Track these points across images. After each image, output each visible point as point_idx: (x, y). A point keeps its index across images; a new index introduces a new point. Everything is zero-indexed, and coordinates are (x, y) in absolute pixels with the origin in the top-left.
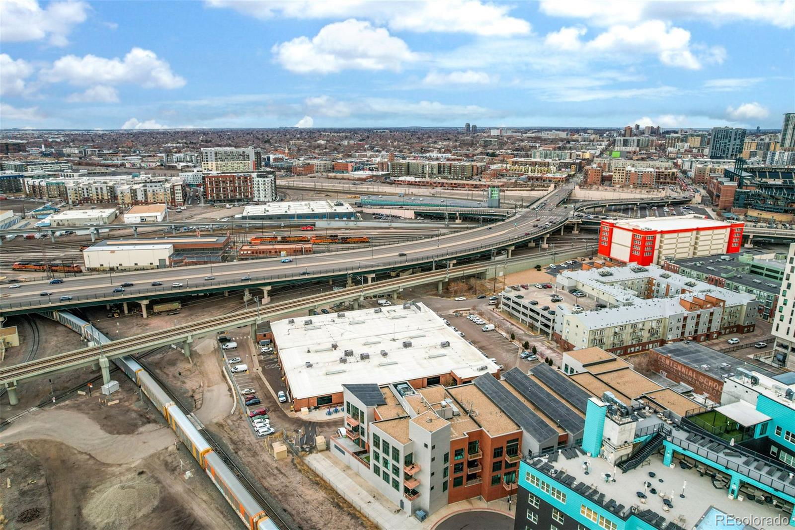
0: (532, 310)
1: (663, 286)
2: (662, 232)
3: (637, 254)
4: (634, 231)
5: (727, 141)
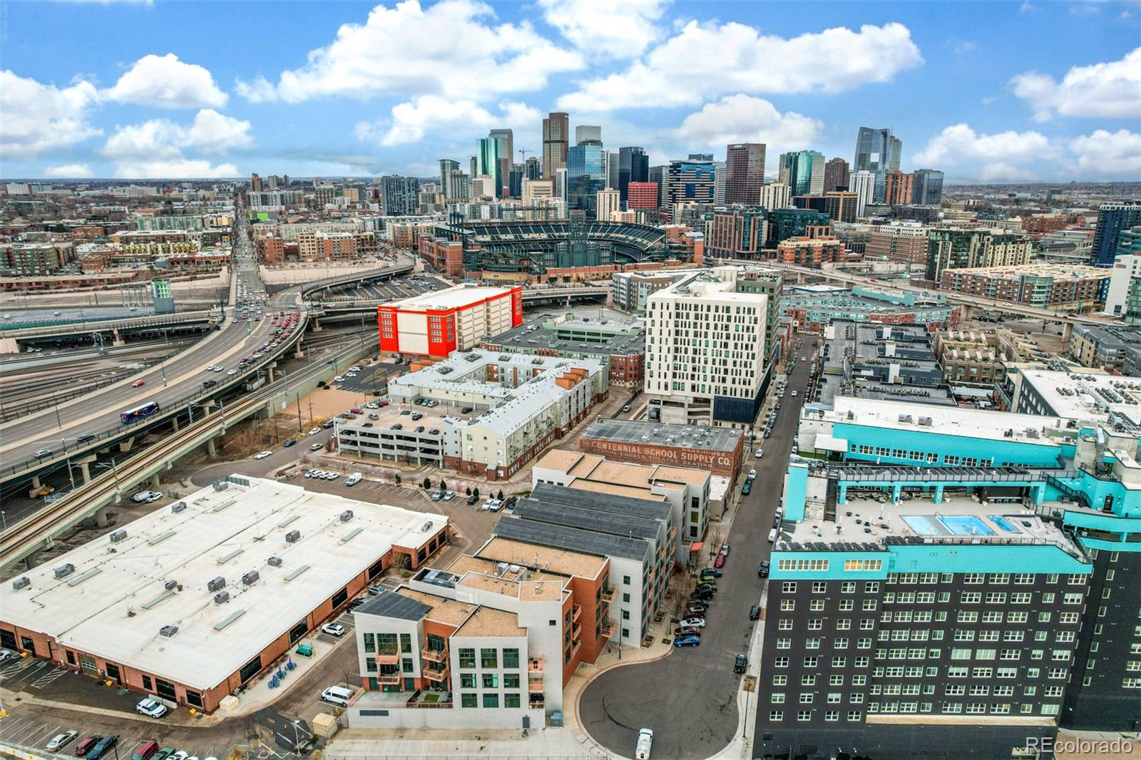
0: (399, 437)
1: (509, 370)
2: (459, 309)
3: (439, 340)
4: (429, 312)
5: (401, 192)
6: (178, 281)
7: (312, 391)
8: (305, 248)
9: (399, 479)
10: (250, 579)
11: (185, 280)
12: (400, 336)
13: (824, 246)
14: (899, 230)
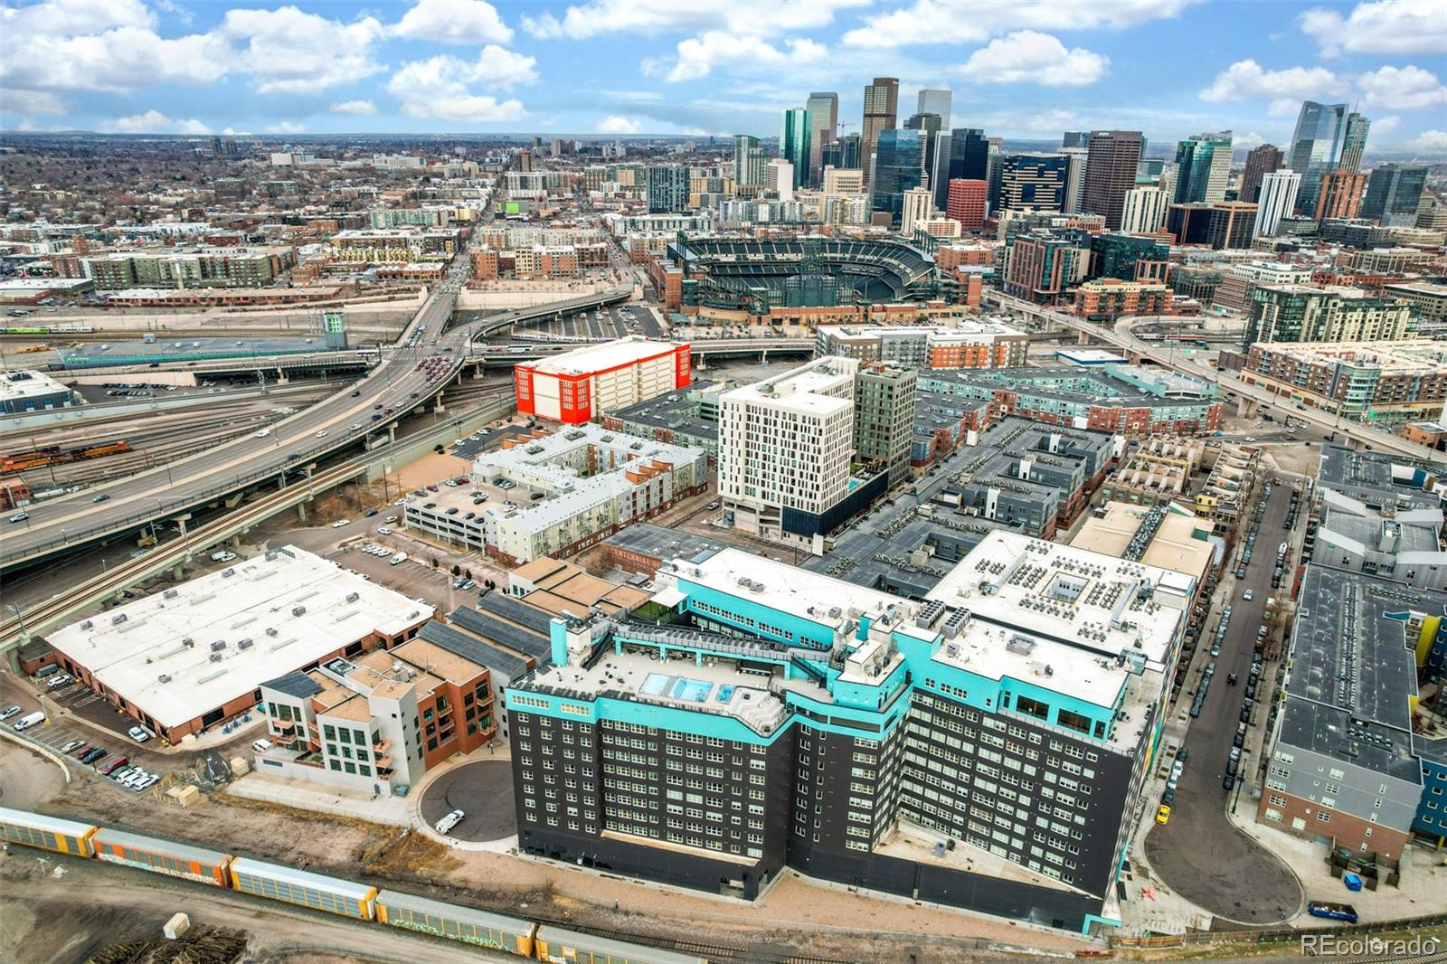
0: (451, 522)
1: (607, 453)
2: (596, 373)
3: (569, 407)
4: (561, 376)
5: (668, 184)
6: (376, 301)
7: (429, 453)
8: (521, 264)
9: (436, 564)
10: (244, 645)
11: (383, 301)
12: (536, 397)
13: (1143, 291)
14: (1258, 273)
